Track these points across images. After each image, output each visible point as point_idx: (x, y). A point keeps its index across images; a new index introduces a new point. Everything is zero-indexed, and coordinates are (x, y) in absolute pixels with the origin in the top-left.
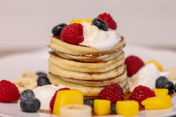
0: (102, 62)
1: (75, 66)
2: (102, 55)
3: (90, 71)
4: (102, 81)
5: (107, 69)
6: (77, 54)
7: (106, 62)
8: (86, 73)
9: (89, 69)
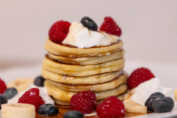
0: (79, 65)
1: (51, 67)
2: (80, 57)
3: (65, 73)
4: (76, 85)
5: (85, 74)
6: (57, 53)
7: (83, 66)
8: (60, 74)
9: (64, 71)
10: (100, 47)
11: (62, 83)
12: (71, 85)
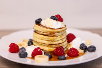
0: (55, 36)
1: (43, 38)
4: (55, 45)
5: (58, 39)
7: (57, 36)
8: (48, 41)
10: (63, 28)
11: (49, 44)
12: (53, 45)
